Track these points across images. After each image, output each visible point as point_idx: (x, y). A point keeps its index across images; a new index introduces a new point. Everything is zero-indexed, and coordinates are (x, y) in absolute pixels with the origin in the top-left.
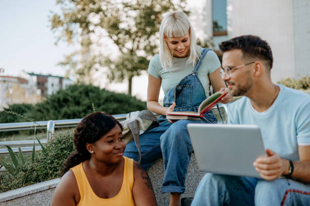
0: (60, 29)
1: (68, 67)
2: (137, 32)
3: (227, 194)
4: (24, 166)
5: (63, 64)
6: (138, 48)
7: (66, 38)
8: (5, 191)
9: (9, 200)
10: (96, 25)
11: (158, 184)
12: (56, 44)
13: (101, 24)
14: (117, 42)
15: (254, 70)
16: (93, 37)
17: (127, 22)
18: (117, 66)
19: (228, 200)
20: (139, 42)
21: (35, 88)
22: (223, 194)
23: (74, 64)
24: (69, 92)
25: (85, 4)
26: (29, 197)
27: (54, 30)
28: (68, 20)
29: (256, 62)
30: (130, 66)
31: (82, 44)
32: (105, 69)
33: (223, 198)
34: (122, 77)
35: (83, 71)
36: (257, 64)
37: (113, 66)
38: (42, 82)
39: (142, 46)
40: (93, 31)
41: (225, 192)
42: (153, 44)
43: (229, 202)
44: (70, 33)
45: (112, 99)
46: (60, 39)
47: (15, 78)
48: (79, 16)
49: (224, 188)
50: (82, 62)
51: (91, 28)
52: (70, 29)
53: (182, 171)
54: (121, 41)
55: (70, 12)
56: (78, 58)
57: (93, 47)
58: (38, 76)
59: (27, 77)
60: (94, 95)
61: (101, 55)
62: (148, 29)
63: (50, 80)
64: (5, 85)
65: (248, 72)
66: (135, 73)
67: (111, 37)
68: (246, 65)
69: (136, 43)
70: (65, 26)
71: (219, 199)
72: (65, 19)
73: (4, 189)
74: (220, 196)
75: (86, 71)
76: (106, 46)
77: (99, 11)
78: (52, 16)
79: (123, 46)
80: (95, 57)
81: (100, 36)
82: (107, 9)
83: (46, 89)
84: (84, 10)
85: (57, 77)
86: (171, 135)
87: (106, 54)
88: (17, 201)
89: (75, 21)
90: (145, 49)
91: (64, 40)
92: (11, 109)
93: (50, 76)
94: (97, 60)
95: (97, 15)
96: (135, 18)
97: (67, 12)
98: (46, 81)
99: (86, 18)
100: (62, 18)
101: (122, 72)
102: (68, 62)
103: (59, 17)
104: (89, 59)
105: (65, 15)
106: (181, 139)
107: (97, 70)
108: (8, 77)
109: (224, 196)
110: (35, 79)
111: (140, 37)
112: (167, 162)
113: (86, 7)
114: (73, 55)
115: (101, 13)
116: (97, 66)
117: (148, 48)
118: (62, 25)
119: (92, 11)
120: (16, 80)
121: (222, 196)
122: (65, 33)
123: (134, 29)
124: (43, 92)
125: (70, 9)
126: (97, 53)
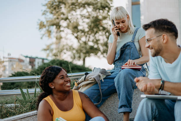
0: (44, 30)
1: (48, 52)
2: (88, 32)
3: (157, 111)
4: (30, 100)
5: (45, 50)
6: (89, 40)
7: (47, 35)
8: (19, 114)
9: (22, 118)
10: (65, 27)
11: (112, 110)
12: (41, 38)
13: (68, 27)
14: (77, 37)
15: (163, 40)
16: (63, 34)
17: (82, 25)
18: (77, 51)
19: (157, 115)
20: (89, 37)
21: (28, 65)
22: (154, 111)
23: (52, 50)
24: (51, 64)
25: (59, 15)
26: (35, 116)
27: (41, 30)
28: (49, 24)
29: (163, 35)
30: (84, 51)
31: (57, 38)
32: (69, 53)
33: (154, 114)
34: (80, 57)
35: (57, 54)
36: (164, 36)
37: (74, 51)
38: (32, 61)
39: (91, 39)
40: (63, 31)
41: (155, 110)
42: (97, 38)
43: (157, 116)
44: (50, 32)
45: (76, 68)
46: (43, 35)
47: (17, 59)
48: (55, 22)
49: (155, 107)
50: (56, 49)
51: (62, 29)
52: (50, 29)
53: (129, 99)
54: (79, 37)
55: (50, 20)
56: (54, 46)
57: (63, 40)
58: (30, 58)
59: (24, 58)
60: (65, 65)
61: (67, 44)
62: (95, 30)
63: (37, 60)
64: (11, 63)
65: (159, 41)
66: (87, 55)
67: (73, 35)
68: (157, 37)
69: (88, 38)
70: (47, 28)
71: (152, 114)
72: (47, 24)
73: (18, 113)
74: (153, 112)
75: (59, 54)
76: (70, 39)
77: (66, 19)
78: (39, 22)
79: (80, 39)
80: (64, 46)
81: (67, 34)
82: (71, 18)
83: (35, 65)
84: (58, 18)
85: (41, 58)
86: (121, 77)
87: (70, 44)
88: (27, 119)
89: (53, 25)
90: (93, 41)
91: (46, 36)
92: (16, 74)
93: (37, 58)
94: (65, 47)
95: (65, 21)
96: (88, 23)
97: (48, 20)
98: (35, 61)
99: (59, 23)
100: (45, 23)
101: (80, 55)
102: (48, 49)
103: (43, 23)
104: (61, 47)
105: (47, 22)
106: (127, 79)
107: (65, 53)
108: (13, 58)
109: (155, 112)
110: (28, 59)
111: (90, 34)
112: (120, 94)
113: (59, 17)
114: (51, 45)
115: (68, 20)
116: (65, 51)
117: (95, 40)
118: (45, 27)
119: (62, 19)
120: (17, 60)
121: (154, 112)
122: (46, 32)
123: (87, 30)
124: (32, 67)
125: (50, 18)
126: (65, 44)
